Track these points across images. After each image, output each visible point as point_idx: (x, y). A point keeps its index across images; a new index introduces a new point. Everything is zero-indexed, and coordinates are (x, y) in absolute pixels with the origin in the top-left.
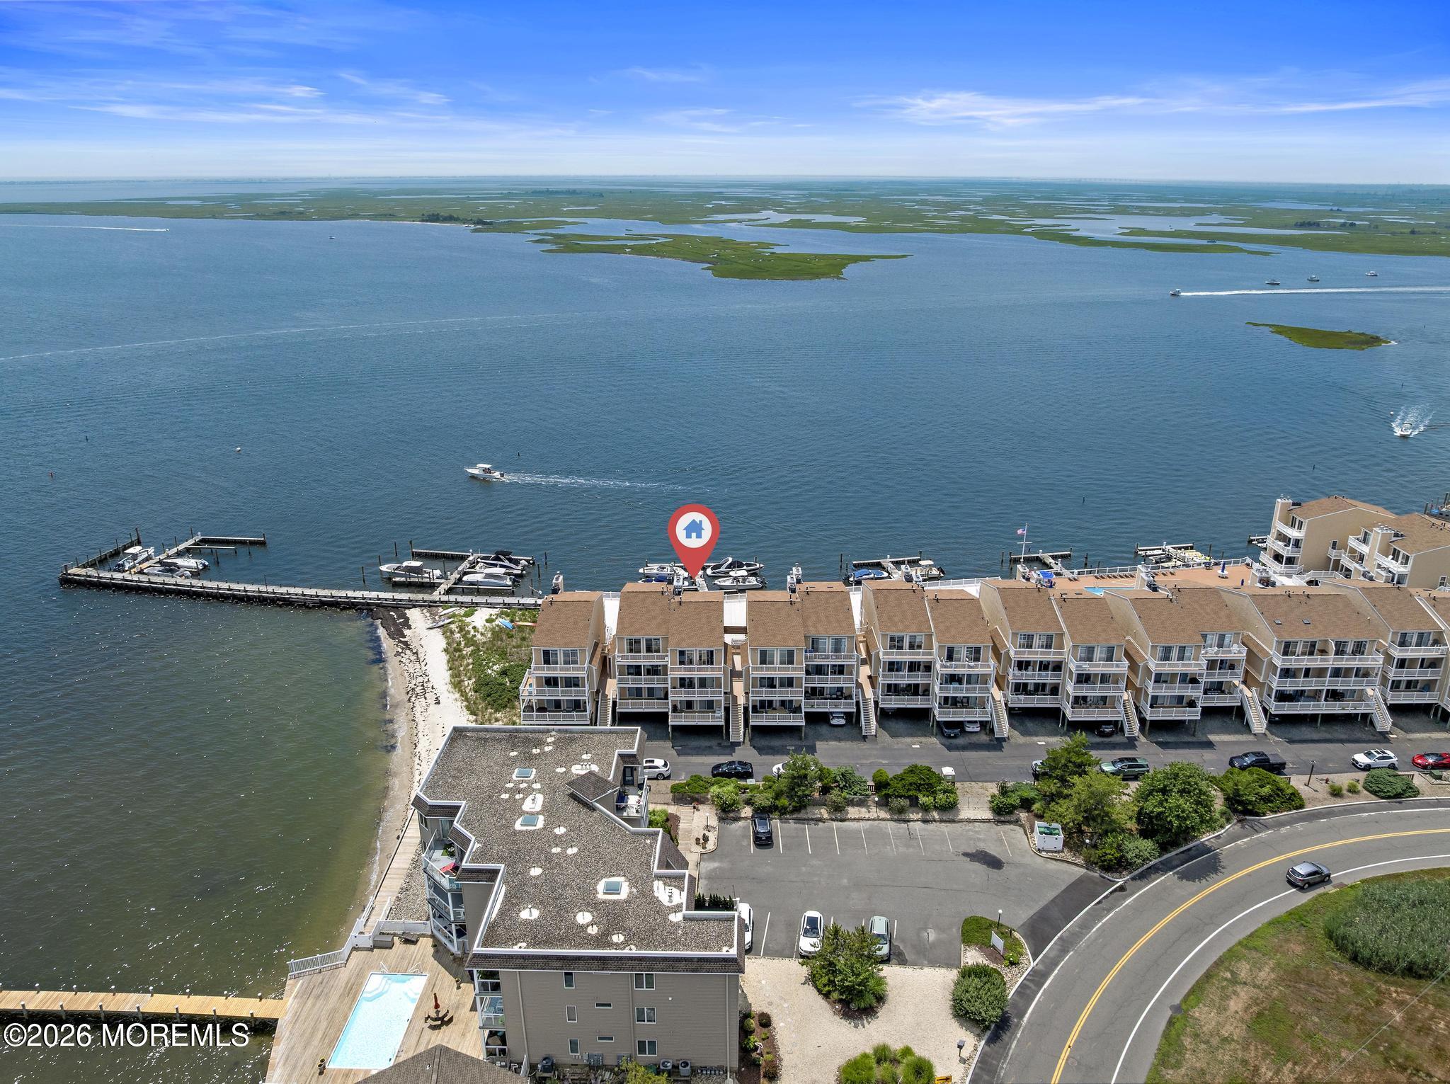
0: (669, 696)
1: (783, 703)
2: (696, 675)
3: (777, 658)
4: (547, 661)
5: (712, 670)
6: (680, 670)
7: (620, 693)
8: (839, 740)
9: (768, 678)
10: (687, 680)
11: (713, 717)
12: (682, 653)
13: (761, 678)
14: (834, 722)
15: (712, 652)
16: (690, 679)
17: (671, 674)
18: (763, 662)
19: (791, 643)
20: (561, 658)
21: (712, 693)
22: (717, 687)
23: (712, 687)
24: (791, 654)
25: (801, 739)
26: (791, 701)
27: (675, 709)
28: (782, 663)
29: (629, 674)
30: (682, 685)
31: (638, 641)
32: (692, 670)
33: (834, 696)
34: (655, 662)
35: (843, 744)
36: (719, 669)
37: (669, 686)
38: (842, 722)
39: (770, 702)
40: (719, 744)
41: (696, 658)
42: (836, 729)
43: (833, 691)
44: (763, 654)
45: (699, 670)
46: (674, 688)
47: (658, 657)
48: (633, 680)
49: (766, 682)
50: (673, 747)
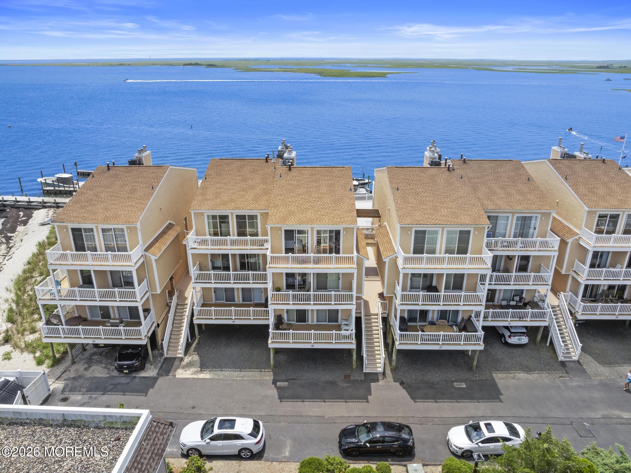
0: (270, 302)
1: (443, 314)
2: (311, 269)
3: (441, 244)
4: (80, 247)
5: (338, 260)
6: (286, 260)
7: (203, 296)
8: (528, 370)
9: (425, 275)
10: (298, 278)
11: (338, 337)
12: (289, 234)
13: (413, 275)
14: (514, 340)
15: (338, 233)
16: (304, 275)
17: (272, 269)
18: (418, 250)
19: (466, 219)
20: (99, 241)
21: (337, 298)
22: (344, 289)
23: (337, 289)
24: (464, 236)
25: (470, 369)
26: (456, 312)
27: (279, 323)
28: (447, 252)
29: (214, 268)
30: (290, 286)
31: (224, 219)
32: (305, 261)
33: (512, 303)
34: (249, 250)
35: (534, 376)
36: (350, 259)
37: (270, 286)
38: (525, 340)
39: (424, 314)
40: (347, 377)
41: (311, 241)
42: (515, 351)
43: (508, 296)
44: (420, 236)
45: (317, 261)
46: (278, 289)
47: (253, 243)
48: (217, 277)
49: (420, 282)
50: (274, 382)
